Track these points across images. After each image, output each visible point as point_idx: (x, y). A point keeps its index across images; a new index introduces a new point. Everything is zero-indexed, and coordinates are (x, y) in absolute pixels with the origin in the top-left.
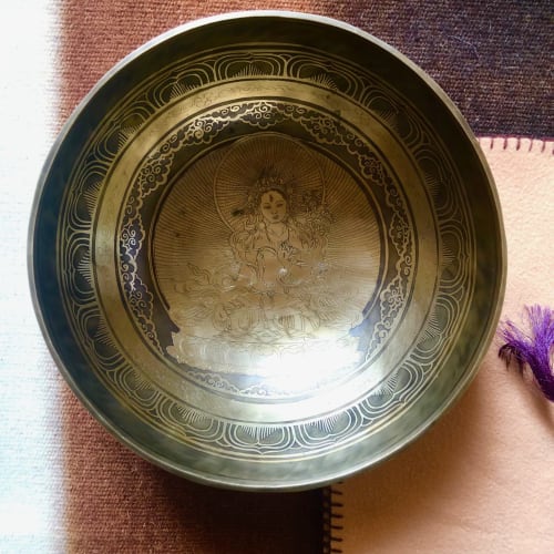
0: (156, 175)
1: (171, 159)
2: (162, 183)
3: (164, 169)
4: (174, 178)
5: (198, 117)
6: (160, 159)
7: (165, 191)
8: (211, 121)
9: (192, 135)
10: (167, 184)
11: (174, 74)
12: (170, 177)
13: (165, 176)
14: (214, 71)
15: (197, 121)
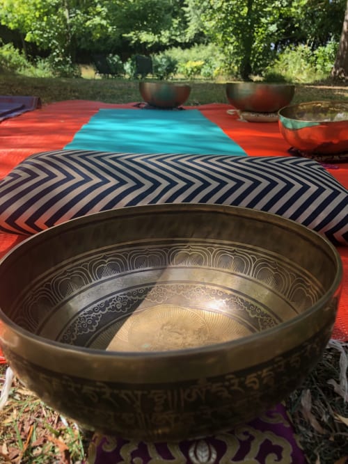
0: (88, 325)
1: (99, 317)
2: (92, 331)
3: (94, 323)
4: (100, 330)
5: (118, 295)
6: (92, 315)
7: (93, 336)
8: (126, 298)
9: (114, 305)
10: (95, 332)
11: (105, 258)
12: (97, 328)
13: (94, 327)
14: (127, 261)
15: (118, 297)
